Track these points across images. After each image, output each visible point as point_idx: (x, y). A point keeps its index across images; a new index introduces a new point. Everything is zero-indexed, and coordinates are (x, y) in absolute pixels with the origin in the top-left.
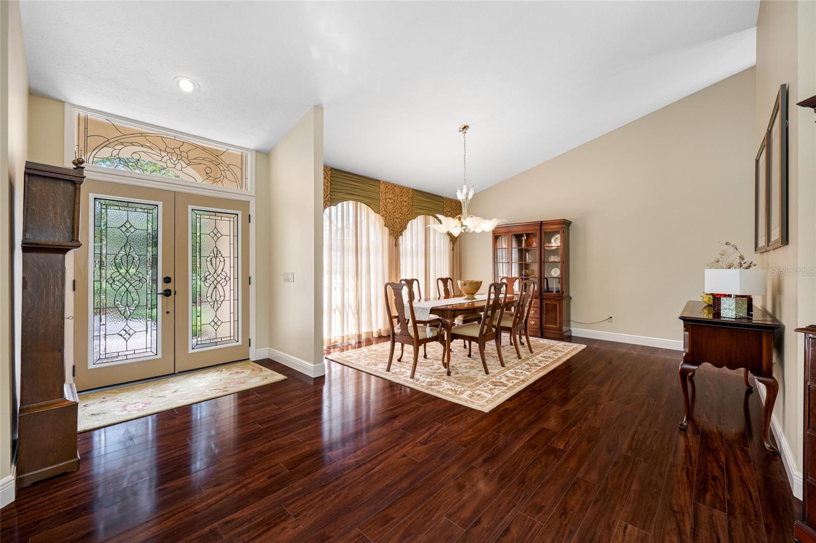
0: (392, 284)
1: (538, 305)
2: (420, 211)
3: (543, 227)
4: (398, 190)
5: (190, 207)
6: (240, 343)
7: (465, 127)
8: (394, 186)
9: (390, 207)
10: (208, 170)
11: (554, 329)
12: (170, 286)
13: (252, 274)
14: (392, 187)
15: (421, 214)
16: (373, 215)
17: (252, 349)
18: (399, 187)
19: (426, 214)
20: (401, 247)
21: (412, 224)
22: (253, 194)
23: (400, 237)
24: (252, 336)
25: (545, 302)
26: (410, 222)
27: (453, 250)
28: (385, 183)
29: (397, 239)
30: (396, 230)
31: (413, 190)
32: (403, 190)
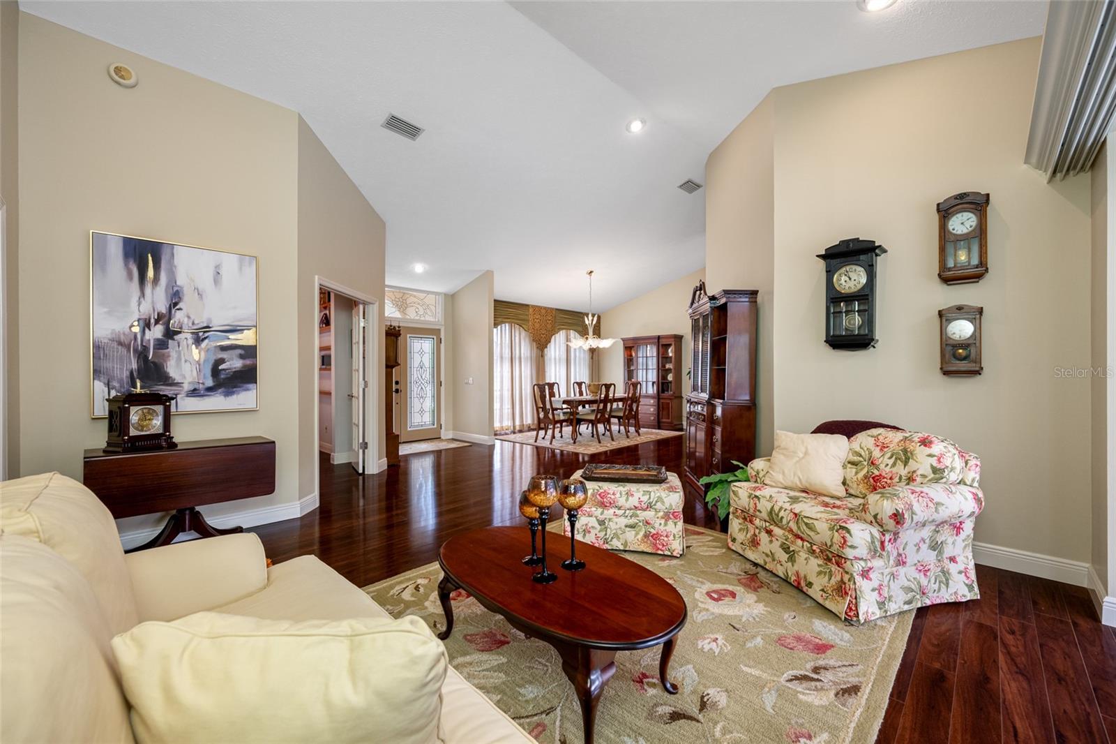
0: (538, 385)
1: (656, 404)
2: (563, 327)
3: (660, 340)
4: (543, 311)
5: (408, 336)
6: (435, 426)
7: (591, 272)
8: (540, 308)
9: (537, 326)
10: (417, 310)
11: (668, 423)
12: (398, 387)
13: (443, 379)
14: (538, 309)
15: (563, 329)
16: (523, 333)
17: (443, 431)
18: (545, 308)
19: (567, 329)
20: (546, 357)
21: (555, 337)
22: (443, 323)
23: (546, 349)
24: (443, 422)
25: (662, 401)
26: (553, 337)
27: (592, 358)
28: (533, 306)
29: (542, 351)
30: (541, 344)
31: (556, 309)
32: (548, 310)
